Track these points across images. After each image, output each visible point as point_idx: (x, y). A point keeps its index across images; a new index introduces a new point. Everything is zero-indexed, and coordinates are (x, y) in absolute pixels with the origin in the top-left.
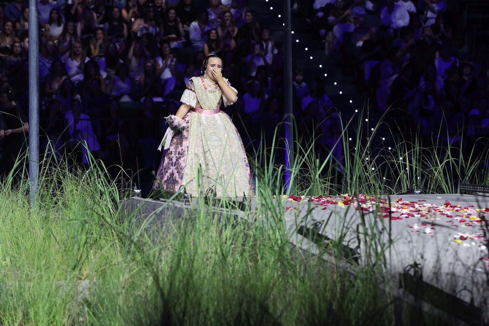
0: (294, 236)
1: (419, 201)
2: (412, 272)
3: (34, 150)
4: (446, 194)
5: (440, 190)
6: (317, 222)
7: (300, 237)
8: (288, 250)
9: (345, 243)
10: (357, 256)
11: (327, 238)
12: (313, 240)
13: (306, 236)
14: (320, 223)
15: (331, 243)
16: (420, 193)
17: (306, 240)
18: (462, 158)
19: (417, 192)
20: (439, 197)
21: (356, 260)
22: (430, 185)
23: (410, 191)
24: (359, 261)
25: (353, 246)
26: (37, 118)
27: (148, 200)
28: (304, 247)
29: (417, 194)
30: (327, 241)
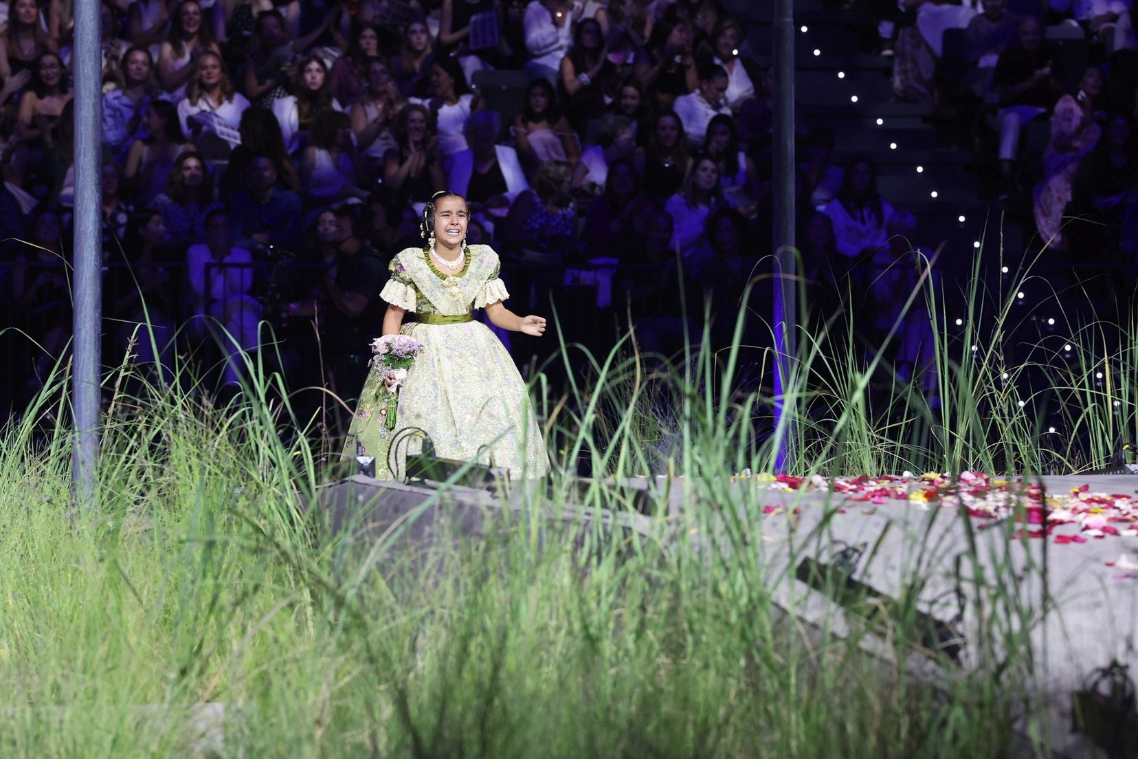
0: (784, 586)
1: (1136, 492)
2: (1105, 688)
3: (87, 346)
6: (848, 548)
7: (801, 588)
9: (921, 607)
10: (956, 641)
11: (872, 592)
12: (835, 596)
13: (816, 585)
14: (855, 550)
15: (885, 604)
17: (816, 597)
19: (1132, 468)
21: (953, 652)
23: (1117, 466)
24: (962, 654)
25: (947, 614)
26: (96, 260)
28: (812, 617)
29: (1132, 473)
30: (872, 601)
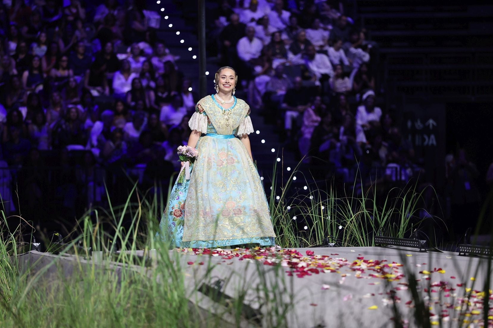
0: (194, 295)
1: (332, 254)
4: (361, 247)
5: (354, 243)
6: (220, 280)
7: (199, 295)
8: (186, 309)
9: (246, 302)
10: (260, 316)
11: (228, 297)
12: (213, 299)
13: (206, 294)
14: (222, 280)
15: (232, 302)
16: (334, 246)
17: (206, 299)
18: (376, 209)
19: (331, 244)
20: (353, 250)
21: (259, 321)
22: (346, 236)
23: (325, 244)
24: (261, 322)
25: (256, 306)
27: (46, 254)
28: (205, 307)
29: (331, 246)
30: (228, 301)
